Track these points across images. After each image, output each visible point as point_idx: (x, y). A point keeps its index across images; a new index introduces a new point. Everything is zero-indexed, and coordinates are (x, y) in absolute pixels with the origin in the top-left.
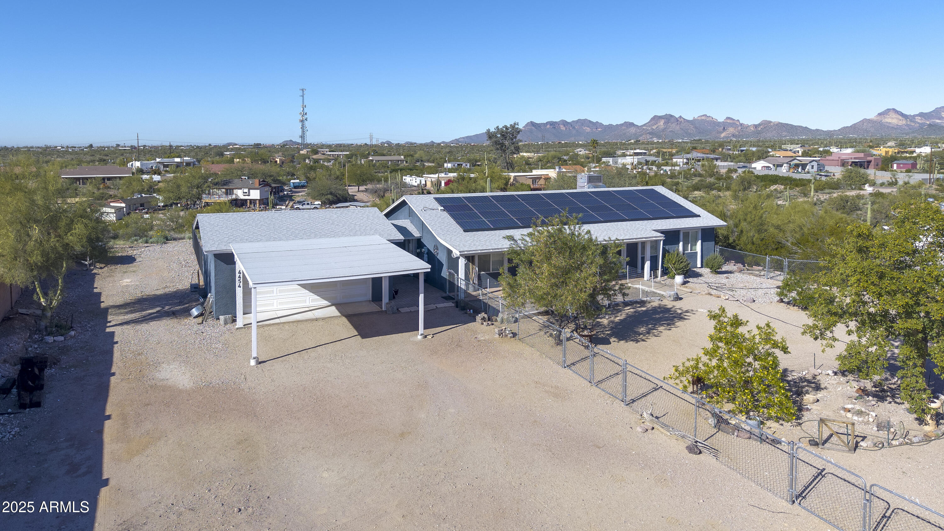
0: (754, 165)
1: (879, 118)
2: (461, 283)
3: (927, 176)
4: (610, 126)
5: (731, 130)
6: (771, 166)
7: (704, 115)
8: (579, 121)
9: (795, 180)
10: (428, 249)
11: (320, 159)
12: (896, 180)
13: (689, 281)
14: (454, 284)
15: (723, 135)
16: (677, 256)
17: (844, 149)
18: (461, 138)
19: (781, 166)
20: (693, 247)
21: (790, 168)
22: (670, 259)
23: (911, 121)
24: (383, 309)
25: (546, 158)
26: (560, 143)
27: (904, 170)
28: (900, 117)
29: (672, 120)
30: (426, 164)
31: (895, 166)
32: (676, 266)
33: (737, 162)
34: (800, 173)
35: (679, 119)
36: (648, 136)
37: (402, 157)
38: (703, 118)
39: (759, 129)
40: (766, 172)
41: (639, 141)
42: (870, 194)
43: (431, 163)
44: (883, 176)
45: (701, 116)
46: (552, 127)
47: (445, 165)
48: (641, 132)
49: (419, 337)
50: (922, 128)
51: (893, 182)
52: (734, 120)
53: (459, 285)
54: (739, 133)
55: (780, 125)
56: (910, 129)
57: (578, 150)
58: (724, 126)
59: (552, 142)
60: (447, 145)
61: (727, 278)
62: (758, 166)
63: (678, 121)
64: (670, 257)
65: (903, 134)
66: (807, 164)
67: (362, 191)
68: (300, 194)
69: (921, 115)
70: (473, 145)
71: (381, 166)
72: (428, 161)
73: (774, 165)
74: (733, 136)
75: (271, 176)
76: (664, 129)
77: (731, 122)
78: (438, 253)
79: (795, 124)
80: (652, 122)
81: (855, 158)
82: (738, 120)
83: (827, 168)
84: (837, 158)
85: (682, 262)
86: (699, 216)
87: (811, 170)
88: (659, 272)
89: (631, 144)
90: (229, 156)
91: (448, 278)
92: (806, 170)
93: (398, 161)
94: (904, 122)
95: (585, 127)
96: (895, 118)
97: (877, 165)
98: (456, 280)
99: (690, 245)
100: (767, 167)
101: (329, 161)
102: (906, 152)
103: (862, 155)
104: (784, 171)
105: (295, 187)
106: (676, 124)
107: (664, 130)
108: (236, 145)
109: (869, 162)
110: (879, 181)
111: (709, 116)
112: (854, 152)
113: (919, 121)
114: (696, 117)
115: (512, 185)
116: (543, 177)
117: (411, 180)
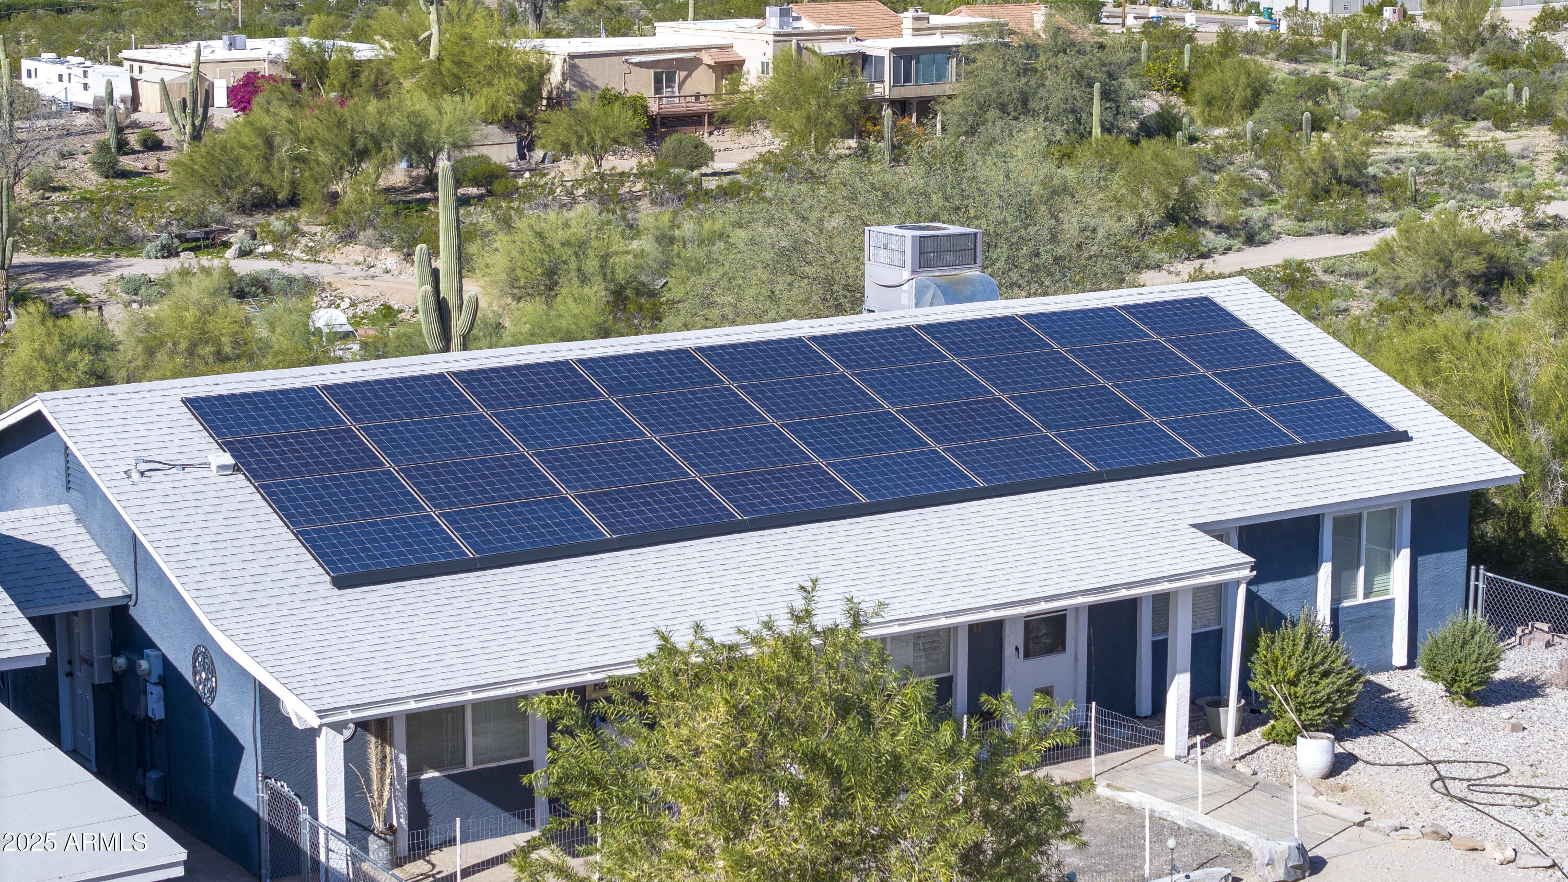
2: (328, 850)
10: (165, 660)
13: (1357, 752)
14: (297, 850)
16: (1306, 648)
20: (1378, 581)
22: (1275, 661)
32: (1300, 690)
53: (322, 858)
61: (1518, 728)
64: (1277, 652)
78: (213, 691)
85: (1326, 674)
86: (1404, 436)
88: (1229, 717)
91: (264, 815)
98: (306, 831)
99: (1362, 569)
115: (558, 101)
116: (707, 59)
117: (60, 78)
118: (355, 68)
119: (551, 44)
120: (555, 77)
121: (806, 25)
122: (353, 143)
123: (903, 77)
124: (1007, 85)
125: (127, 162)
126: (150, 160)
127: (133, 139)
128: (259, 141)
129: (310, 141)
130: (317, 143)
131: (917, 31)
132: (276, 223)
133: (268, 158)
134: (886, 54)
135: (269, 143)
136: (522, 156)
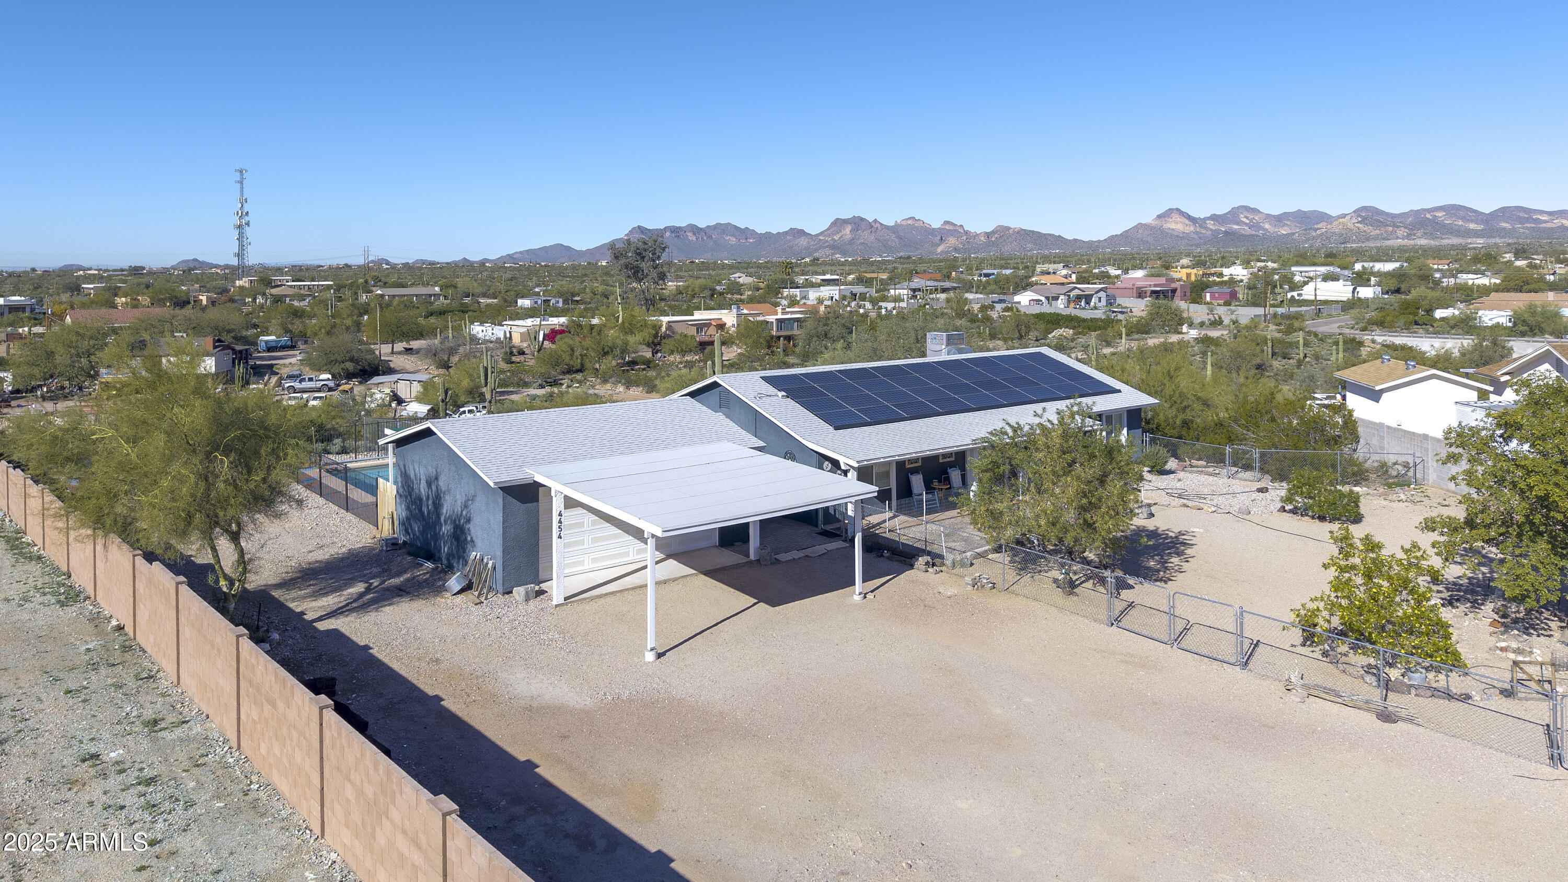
0: (1017, 298)
1: (1158, 222)
2: (851, 510)
3: (1260, 311)
4: (768, 235)
5: (952, 241)
6: (1043, 299)
7: (910, 218)
8: (718, 226)
9: (1084, 320)
11: (286, 296)
12: (1220, 318)
15: (940, 249)
17: (1133, 271)
18: (516, 253)
19: (1056, 298)
21: (1069, 301)
23: (1201, 226)
24: (752, 556)
25: (690, 289)
26: (692, 262)
27: (1221, 302)
28: (1187, 222)
29: (863, 225)
30: (482, 301)
31: (1208, 297)
33: (988, 294)
34: (1084, 309)
35: (873, 224)
36: (828, 251)
37: (437, 289)
38: (909, 222)
39: (993, 239)
40: (1036, 310)
41: (818, 260)
42: (1196, 339)
43: (490, 299)
44: (1198, 312)
45: (907, 219)
46: (673, 235)
47: (520, 302)
48: (816, 244)
49: (857, 598)
50: (1216, 237)
51: (1216, 320)
52: (955, 225)
53: (849, 514)
54: (964, 245)
55: (1022, 233)
56: (1200, 238)
57: (737, 275)
58: (942, 234)
59: (680, 261)
60: (499, 266)
61: (1179, 480)
62: (1024, 299)
63: (872, 227)
65: (1192, 245)
66: (1092, 295)
67: (400, 353)
68: (287, 361)
69: (1214, 217)
70: (546, 266)
71: (402, 306)
72: (484, 295)
73: (1047, 298)
74: (956, 250)
75: (229, 331)
76: (852, 240)
77: (950, 229)
79: (1044, 230)
80: (833, 229)
81: (1155, 286)
82: (961, 226)
83: (1119, 301)
84: (1131, 286)
86: (1119, 391)
87: (1099, 305)
89: (806, 264)
90: (92, 291)
92: (1092, 304)
93: (430, 296)
94: (1192, 228)
95: (727, 235)
96: (1181, 222)
97: (1185, 296)
100: (1037, 300)
101: (302, 298)
102: (1213, 275)
103: (1162, 280)
104: (1060, 305)
105: (269, 349)
106: (869, 231)
107: (851, 242)
108: (90, 269)
109: (1174, 291)
110: (1197, 320)
111: (919, 220)
112: (1147, 276)
113: (1211, 227)
114: (898, 222)
115: (665, 337)
116: (714, 323)
117: (483, 331)
118: (592, 327)
119: (662, 318)
120: (664, 329)
121: (745, 311)
122: (603, 349)
123: (779, 328)
124: (820, 329)
125: (514, 359)
126: (521, 358)
127: (515, 351)
128: (569, 349)
129: (587, 349)
130: (590, 349)
131: (783, 313)
132: (579, 376)
133: (572, 355)
134: (774, 321)
135: (572, 350)
136: (653, 356)
